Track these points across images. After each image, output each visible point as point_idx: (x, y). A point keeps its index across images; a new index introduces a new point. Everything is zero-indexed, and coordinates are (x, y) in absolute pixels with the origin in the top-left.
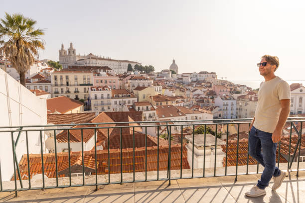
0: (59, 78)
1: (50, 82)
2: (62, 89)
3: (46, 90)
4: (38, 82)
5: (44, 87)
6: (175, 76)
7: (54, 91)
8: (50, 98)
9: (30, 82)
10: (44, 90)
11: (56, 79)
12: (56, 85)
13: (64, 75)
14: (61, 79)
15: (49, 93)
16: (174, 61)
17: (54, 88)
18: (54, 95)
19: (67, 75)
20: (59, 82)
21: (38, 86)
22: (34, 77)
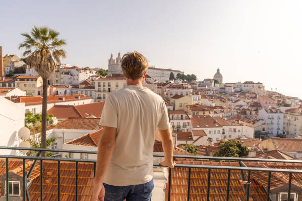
0: (102, 85)
1: (94, 88)
2: (104, 95)
3: (91, 95)
4: (84, 88)
5: (89, 92)
6: (218, 86)
7: (97, 96)
8: (93, 102)
9: (78, 88)
10: (89, 95)
11: (99, 85)
12: (99, 91)
13: (107, 82)
14: (104, 86)
15: (93, 98)
16: (218, 70)
17: (97, 93)
18: (97, 100)
19: (109, 82)
20: (102, 89)
21: (84, 92)
22: (82, 84)
